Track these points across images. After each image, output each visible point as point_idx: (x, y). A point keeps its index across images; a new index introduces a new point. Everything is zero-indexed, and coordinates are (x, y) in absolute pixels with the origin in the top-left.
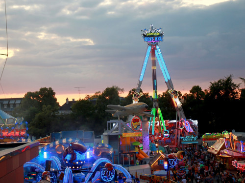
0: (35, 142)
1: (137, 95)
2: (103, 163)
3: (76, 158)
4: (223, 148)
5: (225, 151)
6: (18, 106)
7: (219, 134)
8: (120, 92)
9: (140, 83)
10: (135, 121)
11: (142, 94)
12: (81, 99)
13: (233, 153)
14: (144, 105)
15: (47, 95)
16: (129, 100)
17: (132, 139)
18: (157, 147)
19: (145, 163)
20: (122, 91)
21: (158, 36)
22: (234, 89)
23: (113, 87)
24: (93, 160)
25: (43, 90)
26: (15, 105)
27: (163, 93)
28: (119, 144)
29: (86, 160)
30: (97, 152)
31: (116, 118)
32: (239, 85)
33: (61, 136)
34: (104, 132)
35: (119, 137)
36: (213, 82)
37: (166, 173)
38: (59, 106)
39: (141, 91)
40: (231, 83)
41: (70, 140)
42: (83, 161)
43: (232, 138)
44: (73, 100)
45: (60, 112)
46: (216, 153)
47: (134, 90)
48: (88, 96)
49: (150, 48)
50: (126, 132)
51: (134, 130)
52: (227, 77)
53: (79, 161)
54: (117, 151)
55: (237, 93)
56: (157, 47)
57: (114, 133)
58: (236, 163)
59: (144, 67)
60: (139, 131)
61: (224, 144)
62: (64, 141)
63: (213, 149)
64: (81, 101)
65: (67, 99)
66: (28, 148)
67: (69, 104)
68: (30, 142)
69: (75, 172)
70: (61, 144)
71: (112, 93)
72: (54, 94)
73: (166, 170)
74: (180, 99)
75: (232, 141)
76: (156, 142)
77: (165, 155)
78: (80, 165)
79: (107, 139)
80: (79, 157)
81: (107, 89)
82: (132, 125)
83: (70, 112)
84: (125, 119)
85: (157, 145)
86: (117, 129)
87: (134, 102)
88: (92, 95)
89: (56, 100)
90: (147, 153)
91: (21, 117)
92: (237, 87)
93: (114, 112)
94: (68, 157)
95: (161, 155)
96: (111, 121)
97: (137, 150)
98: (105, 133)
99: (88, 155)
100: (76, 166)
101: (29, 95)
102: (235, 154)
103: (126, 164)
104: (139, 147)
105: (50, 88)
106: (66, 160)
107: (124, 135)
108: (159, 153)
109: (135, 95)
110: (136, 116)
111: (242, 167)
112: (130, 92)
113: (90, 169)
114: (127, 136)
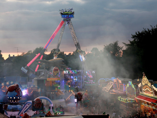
1: (56, 53)
4: (112, 88)
5: (114, 90)
7: (110, 79)
9: (59, 45)
10: (55, 70)
11: (59, 52)
12: (19, 55)
13: (119, 91)
14: (61, 59)
16: (51, 56)
17: (53, 82)
18: (70, 87)
19: (62, 98)
21: (71, 14)
22: (119, 50)
23: (40, 47)
27: (74, 52)
28: (45, 85)
31: (43, 68)
32: (122, 47)
33: (5, 80)
35: (45, 81)
36: (106, 45)
37: (76, 105)
38: (4, 60)
39: (59, 51)
40: (117, 46)
41: (12, 83)
43: (118, 81)
44: (14, 55)
45: (5, 64)
46: (107, 91)
47: (54, 50)
48: (23, 53)
50: (49, 77)
51: (54, 76)
52: (115, 42)
54: (43, 90)
55: (121, 52)
57: (42, 78)
58: (120, 98)
60: (58, 77)
61: (113, 86)
63: (106, 89)
65: (9, 55)
67: (10, 58)
70: (5, 85)
73: (76, 103)
75: (118, 84)
76: (69, 84)
77: (75, 93)
79: (36, 82)
81: (36, 49)
82: (53, 73)
83: (11, 64)
84: (48, 69)
85: (69, 86)
87: (55, 58)
89: (1, 55)
90: (63, 92)
92: (121, 49)
95: (72, 93)
97: (56, 89)
98: (35, 78)
99: (24, 93)
102: (120, 92)
104: (58, 88)
107: (48, 79)
108: (71, 91)
109: (55, 53)
110: (56, 67)
111: (124, 100)
112: (52, 51)
114: (50, 80)
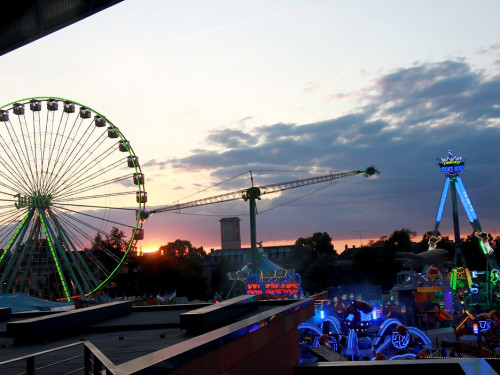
0: (310, 298)
1: (434, 239)
2: (394, 326)
3: (360, 319)
6: (287, 255)
8: (411, 236)
9: (438, 224)
10: (432, 272)
11: (440, 238)
12: (363, 245)
15: (322, 242)
16: (424, 245)
17: (430, 295)
18: (463, 305)
19: (448, 326)
20: (415, 234)
21: (460, 165)
23: (403, 229)
24: (380, 321)
25: (317, 236)
26: (284, 254)
27: (468, 237)
28: (413, 301)
29: (372, 321)
30: (385, 312)
31: (408, 269)
33: (340, 291)
34: (392, 286)
35: (413, 292)
37: (476, 339)
38: (337, 254)
41: (352, 296)
42: (369, 322)
44: (354, 246)
45: (338, 262)
47: (430, 234)
48: (372, 241)
49: (448, 180)
50: (421, 286)
51: (431, 284)
53: (364, 322)
54: (410, 309)
56: (458, 179)
57: (407, 287)
59: (442, 204)
60: (439, 285)
62: (344, 297)
64: (363, 249)
65: (346, 246)
66: (302, 306)
67: (348, 252)
68: (304, 299)
69: (360, 335)
70: (340, 301)
71: (402, 237)
72: (330, 240)
73: (476, 335)
74: (491, 244)
76: (461, 299)
77: (474, 316)
78: (365, 327)
79: (397, 295)
80: (364, 317)
81: (395, 233)
82: (429, 277)
83: (349, 262)
84: (420, 270)
85: (462, 303)
86: (410, 282)
87: (430, 249)
88: (376, 240)
89: (332, 247)
91: (292, 268)
93: (405, 262)
94: (351, 317)
95: (468, 315)
96: (403, 273)
97: (436, 309)
98: (395, 288)
99: (375, 315)
100: (360, 328)
101: (301, 241)
103: (423, 326)
104: (439, 306)
105: (325, 233)
106: (348, 321)
107: (419, 290)
108: (465, 313)
109: (431, 240)
110: (435, 266)
112: (425, 236)
113: (377, 332)
114: (423, 291)
